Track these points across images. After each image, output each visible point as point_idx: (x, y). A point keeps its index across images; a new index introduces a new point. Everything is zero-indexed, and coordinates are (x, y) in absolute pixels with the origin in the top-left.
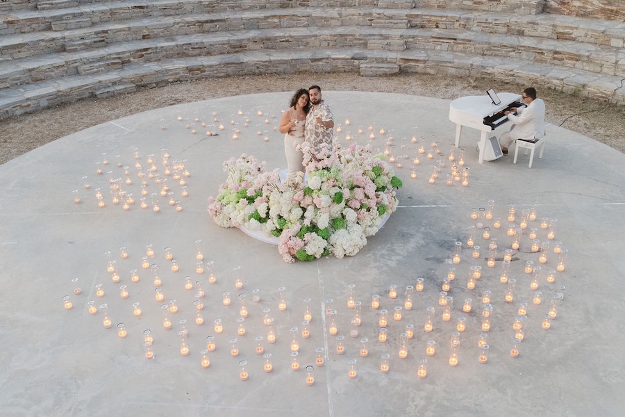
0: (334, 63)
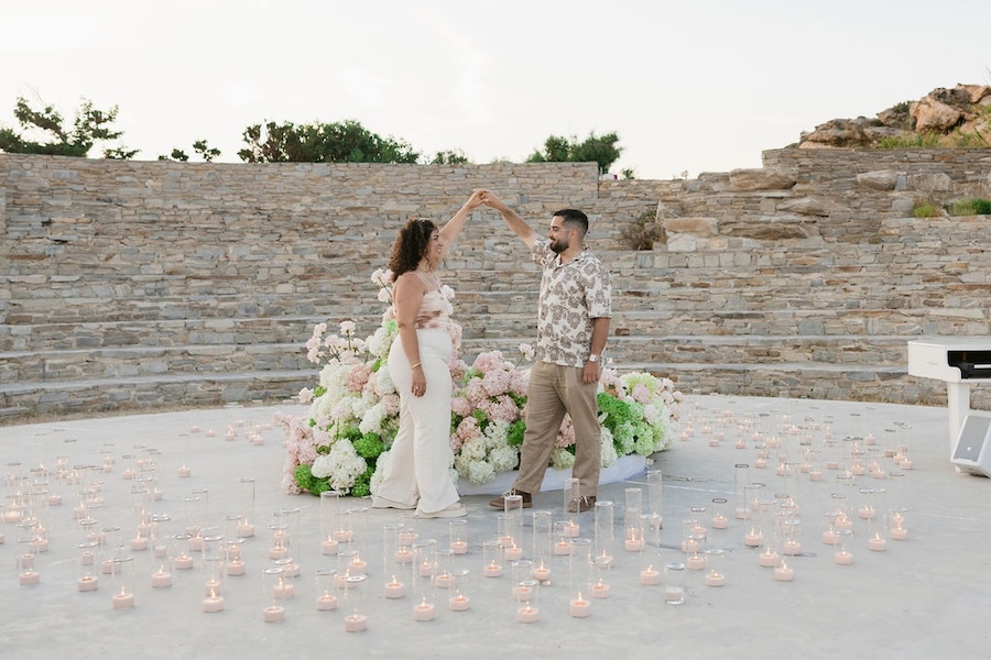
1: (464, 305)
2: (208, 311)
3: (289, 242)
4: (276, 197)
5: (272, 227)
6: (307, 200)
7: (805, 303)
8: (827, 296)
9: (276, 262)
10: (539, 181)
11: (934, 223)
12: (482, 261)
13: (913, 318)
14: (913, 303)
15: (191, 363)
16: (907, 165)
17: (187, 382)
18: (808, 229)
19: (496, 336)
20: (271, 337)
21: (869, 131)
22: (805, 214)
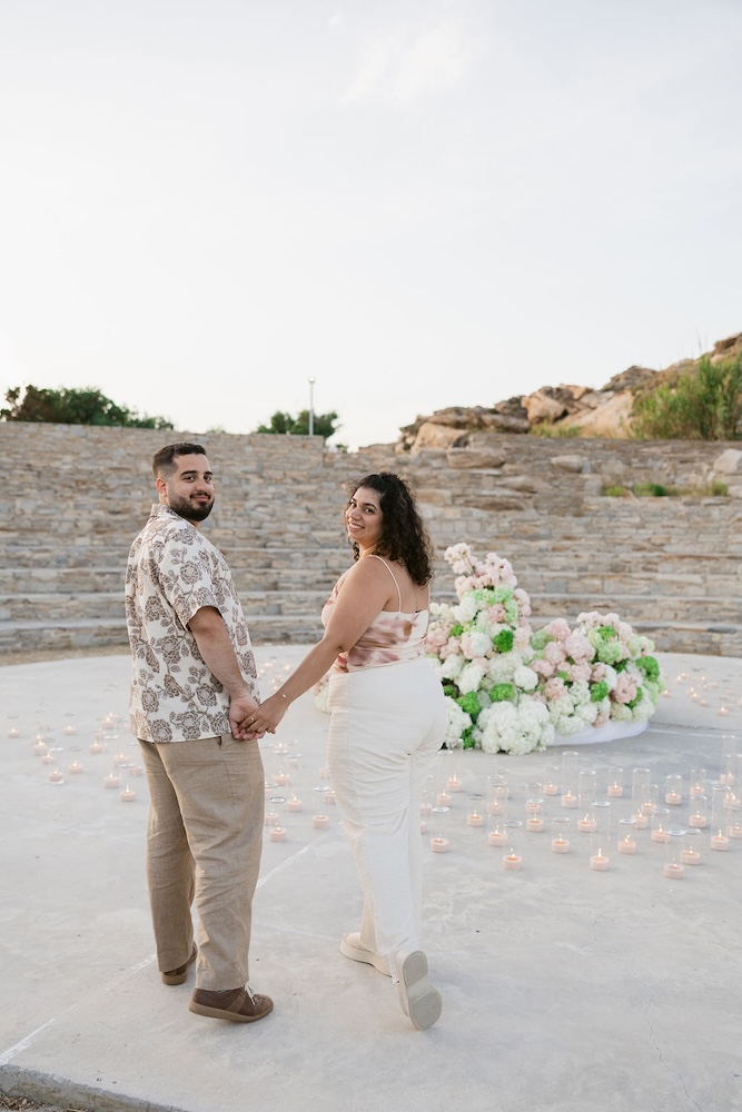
0: (677, 636)
1: (250, 561)
2: (24, 561)
3: (71, 498)
4: (39, 455)
5: (48, 484)
6: (68, 458)
7: (542, 566)
8: (559, 560)
9: (66, 516)
10: (272, 451)
11: (627, 502)
12: (250, 521)
13: (643, 582)
14: (633, 569)
15: (31, 610)
16: (588, 453)
17: (42, 629)
18: (525, 503)
19: (289, 589)
20: (89, 587)
21: (487, 418)
22: (518, 490)
